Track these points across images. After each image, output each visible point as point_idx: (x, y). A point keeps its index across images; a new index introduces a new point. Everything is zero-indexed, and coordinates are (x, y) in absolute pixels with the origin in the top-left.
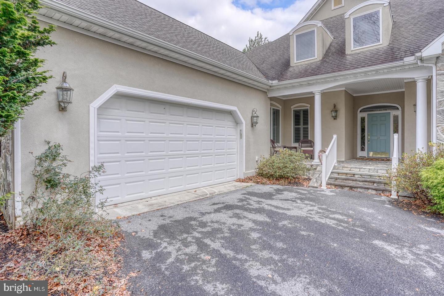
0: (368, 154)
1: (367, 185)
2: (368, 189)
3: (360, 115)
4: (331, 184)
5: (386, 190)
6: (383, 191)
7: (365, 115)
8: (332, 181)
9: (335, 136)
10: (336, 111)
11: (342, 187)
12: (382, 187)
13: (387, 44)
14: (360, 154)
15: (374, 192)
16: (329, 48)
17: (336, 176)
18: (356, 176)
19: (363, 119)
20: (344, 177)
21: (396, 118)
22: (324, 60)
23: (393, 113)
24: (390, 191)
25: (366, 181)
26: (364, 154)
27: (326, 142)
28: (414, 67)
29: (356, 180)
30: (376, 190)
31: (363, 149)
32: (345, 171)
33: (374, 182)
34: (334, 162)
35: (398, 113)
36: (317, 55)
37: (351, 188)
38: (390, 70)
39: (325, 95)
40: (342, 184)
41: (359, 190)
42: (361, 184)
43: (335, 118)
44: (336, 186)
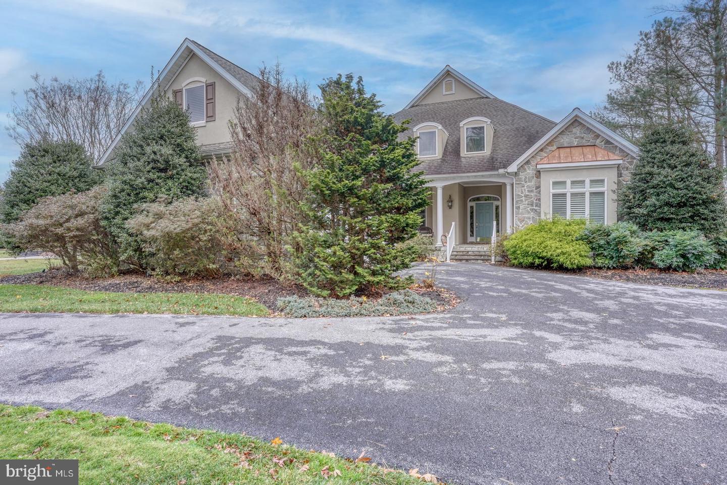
0: (476, 240)
1: (477, 257)
2: (478, 260)
3: (469, 204)
4: (453, 259)
5: (489, 260)
6: (487, 260)
7: (473, 204)
8: (453, 257)
9: (453, 223)
10: (452, 201)
11: (461, 260)
12: (486, 258)
13: (490, 153)
14: (470, 239)
15: (482, 262)
16: (446, 146)
17: (455, 253)
18: (470, 253)
19: (472, 207)
20: (461, 254)
21: (497, 207)
22: (443, 160)
23: (496, 203)
24: (491, 260)
25: (476, 255)
26: (473, 239)
27: (446, 229)
28: (503, 176)
29: (470, 255)
30: (483, 260)
31: (472, 235)
32: (462, 249)
33: (481, 256)
34: (453, 244)
35: (498, 203)
36: (438, 154)
37: (467, 260)
38: (491, 176)
39: (445, 188)
40: (461, 258)
41: (472, 261)
42: (473, 257)
43: (450, 207)
44: (456, 260)
